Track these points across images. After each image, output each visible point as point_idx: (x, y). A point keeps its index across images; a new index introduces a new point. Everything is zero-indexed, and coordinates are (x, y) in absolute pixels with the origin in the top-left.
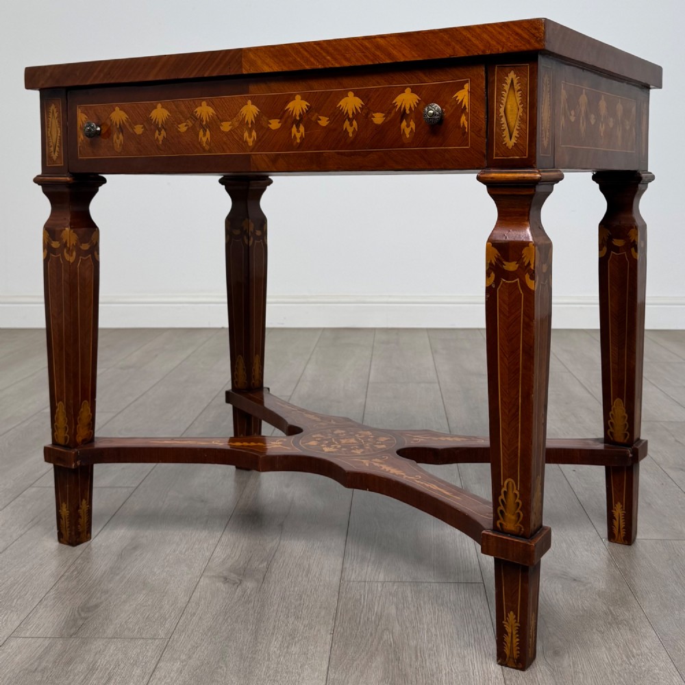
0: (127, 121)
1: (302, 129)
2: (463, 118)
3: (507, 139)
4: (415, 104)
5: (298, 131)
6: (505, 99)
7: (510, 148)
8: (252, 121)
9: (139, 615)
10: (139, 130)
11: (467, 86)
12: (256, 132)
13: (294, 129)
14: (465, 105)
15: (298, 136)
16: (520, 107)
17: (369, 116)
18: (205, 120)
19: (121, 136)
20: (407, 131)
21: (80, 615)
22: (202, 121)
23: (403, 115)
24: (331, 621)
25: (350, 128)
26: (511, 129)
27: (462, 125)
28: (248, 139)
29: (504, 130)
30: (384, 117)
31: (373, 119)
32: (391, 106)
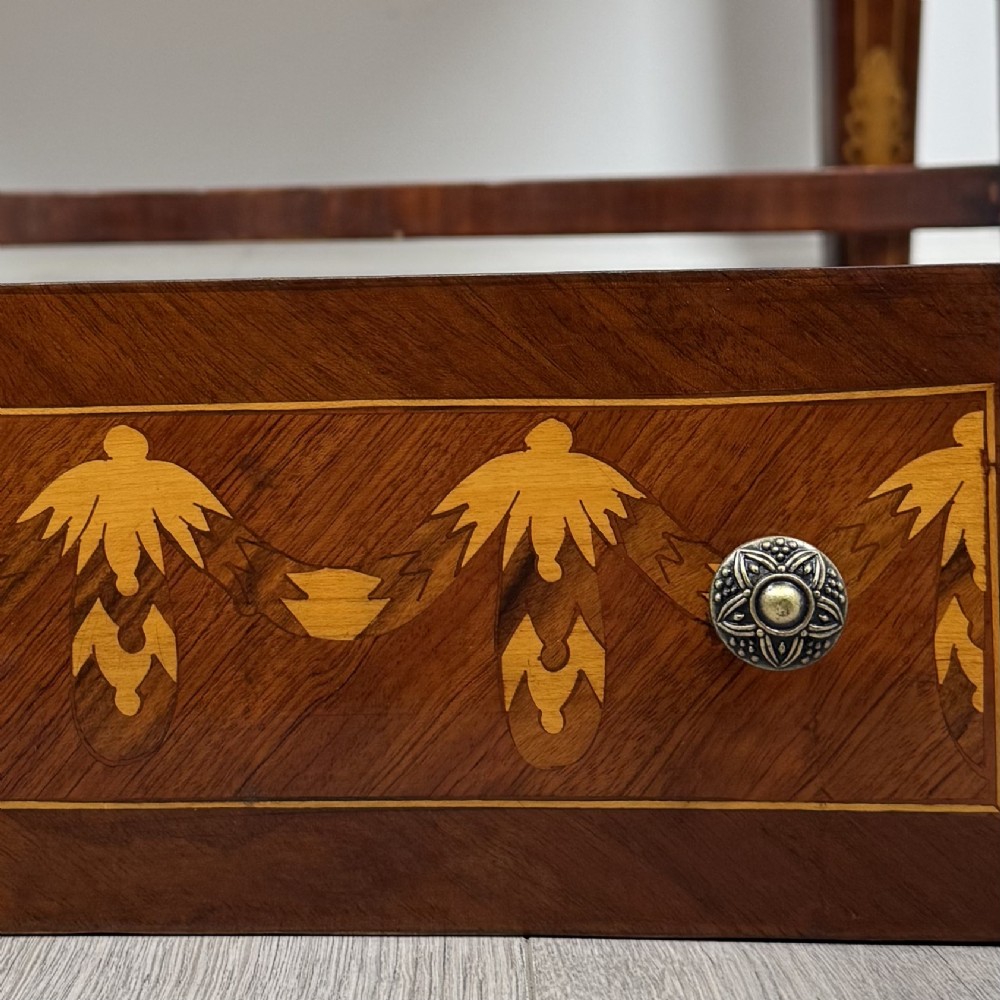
2: (951, 628)
4: (602, 522)
11: (970, 429)
14: (962, 550)
17: (268, 587)
20: (550, 693)
27: (943, 669)
30: (372, 596)
31: (293, 606)
32: (425, 530)
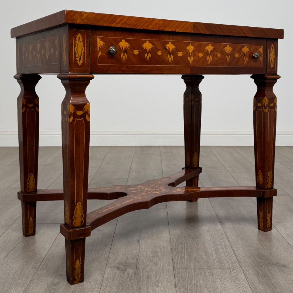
0: (129, 47)
4: (248, 51)
5: (210, 58)
8: (191, 52)
10: (136, 52)
11: (262, 47)
12: (193, 57)
13: (208, 57)
15: (210, 60)
17: (234, 54)
19: (126, 54)
20: (245, 61)
22: (169, 51)
23: (244, 55)
28: (190, 60)
32: (241, 51)
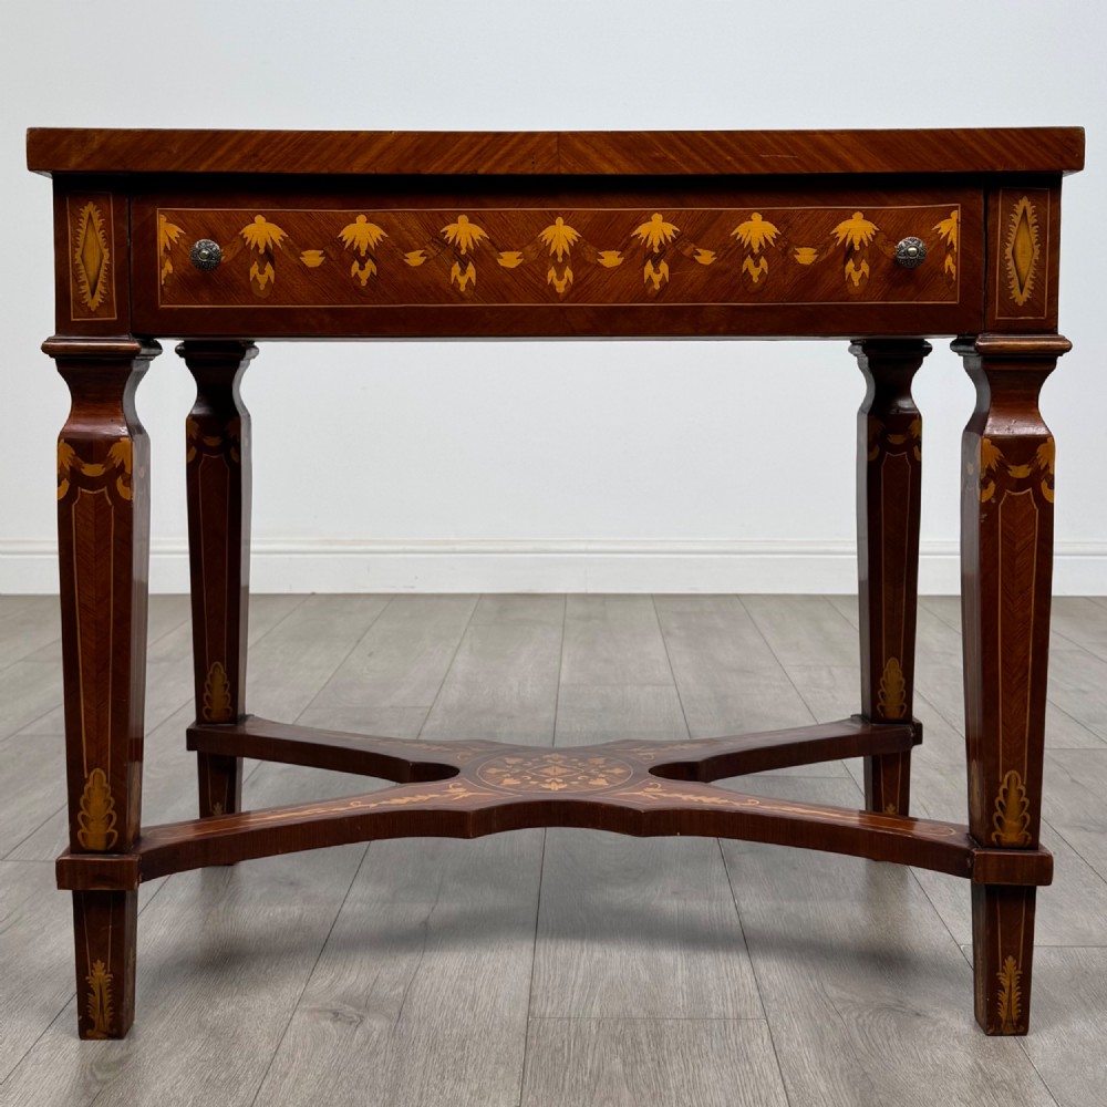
0: (285, 241)
1: (664, 267)
2: (949, 261)
3: (1016, 292)
4: (870, 236)
6: (1013, 236)
7: (1020, 304)
8: (564, 252)
9: (193, 1077)
10: (312, 258)
11: (955, 215)
12: (573, 270)
13: (649, 268)
14: (952, 242)
15: (657, 278)
16: (1036, 247)
17: (790, 252)
18: (463, 245)
19: (269, 269)
20: (856, 277)
21: (94, 1075)
22: (458, 249)
23: (848, 252)
24: (515, 1085)
25: (755, 270)
26: (1022, 279)
27: (946, 270)
28: (556, 282)
29: (1012, 279)
30: (815, 254)
31: (796, 256)
32: (828, 238)
